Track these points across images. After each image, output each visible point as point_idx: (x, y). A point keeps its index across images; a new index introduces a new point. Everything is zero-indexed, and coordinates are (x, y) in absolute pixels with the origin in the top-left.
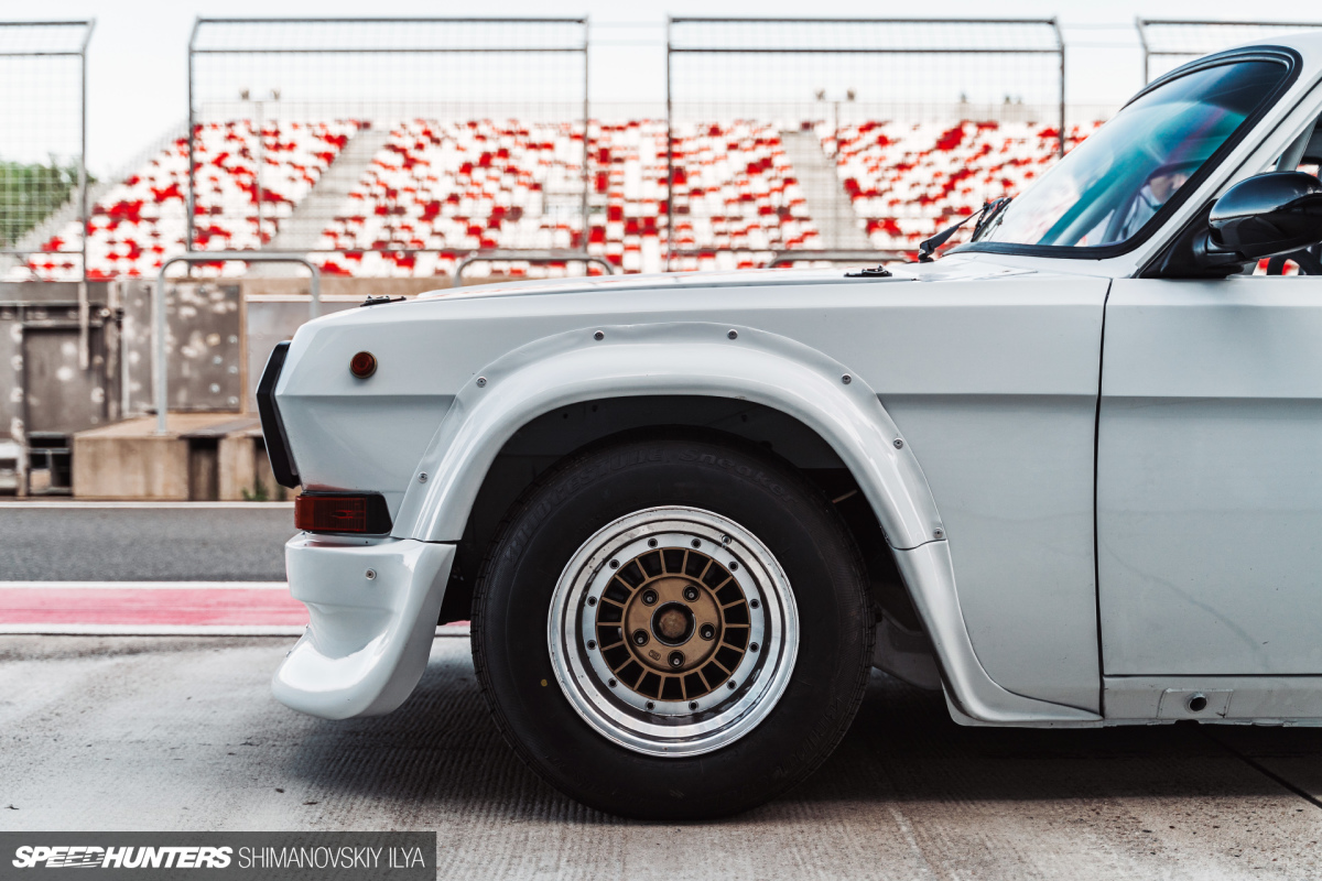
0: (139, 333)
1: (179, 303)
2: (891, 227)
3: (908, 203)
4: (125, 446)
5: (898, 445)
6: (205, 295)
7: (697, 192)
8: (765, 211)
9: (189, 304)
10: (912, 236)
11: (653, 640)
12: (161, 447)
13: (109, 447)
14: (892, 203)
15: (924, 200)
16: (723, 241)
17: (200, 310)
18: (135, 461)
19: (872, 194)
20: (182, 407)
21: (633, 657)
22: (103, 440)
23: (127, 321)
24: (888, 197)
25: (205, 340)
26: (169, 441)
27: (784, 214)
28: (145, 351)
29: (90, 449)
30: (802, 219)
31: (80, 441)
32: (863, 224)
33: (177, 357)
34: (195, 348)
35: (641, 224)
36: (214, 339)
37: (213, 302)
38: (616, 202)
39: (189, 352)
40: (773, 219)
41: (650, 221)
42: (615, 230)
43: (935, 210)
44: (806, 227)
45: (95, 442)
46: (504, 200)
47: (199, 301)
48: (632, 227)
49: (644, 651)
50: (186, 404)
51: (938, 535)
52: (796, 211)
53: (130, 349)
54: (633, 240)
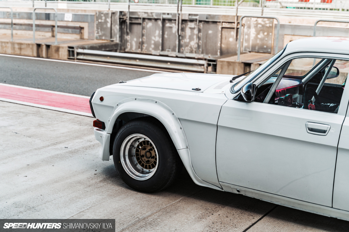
0: (248, 30)
1: (258, 24)
4: (229, 63)
5: (181, 128)
6: (264, 21)
9: (260, 24)
11: (145, 157)
12: (237, 64)
13: (225, 63)
17: (263, 26)
18: (231, 67)
20: (256, 51)
21: (141, 160)
22: (224, 61)
23: (246, 27)
25: (263, 33)
26: (239, 63)
28: (249, 35)
29: (221, 63)
31: (219, 61)
33: (256, 38)
34: (261, 36)
36: (266, 34)
37: (266, 24)
39: (259, 36)
45: (222, 62)
47: (263, 23)
49: (143, 159)
50: (258, 50)
51: (187, 148)
53: (246, 35)
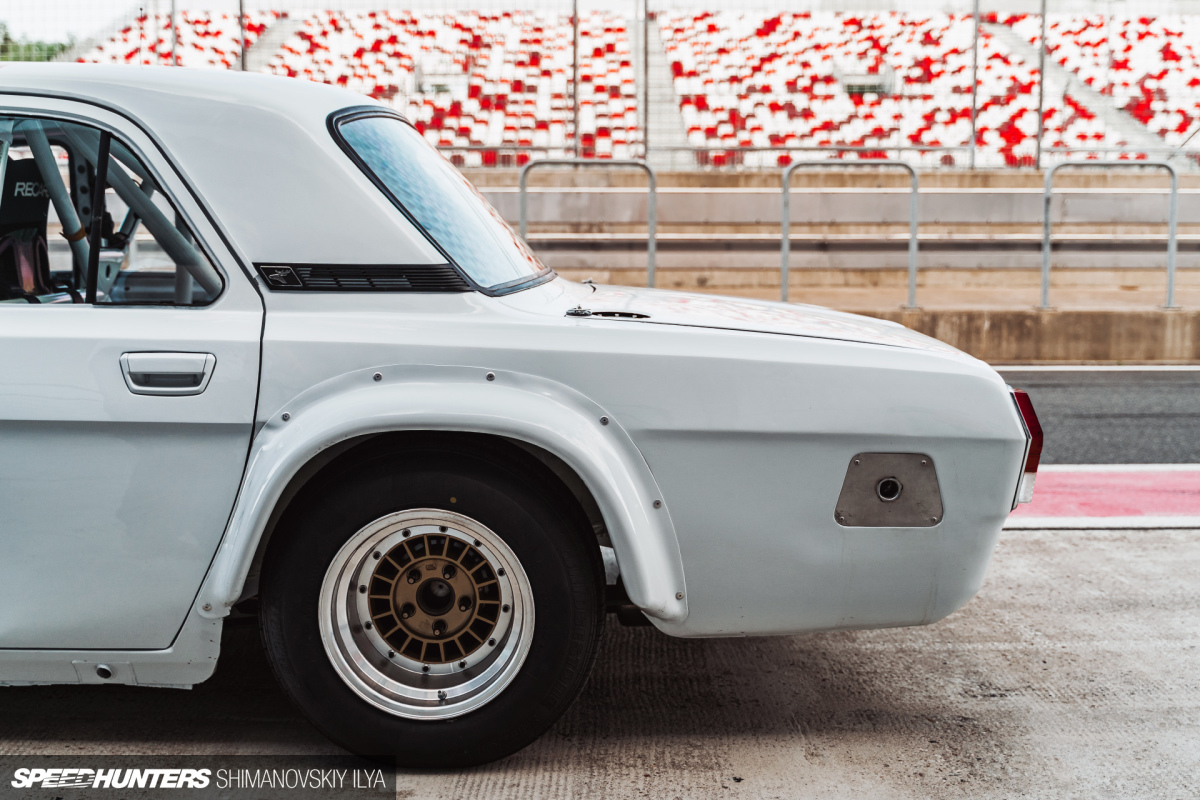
2: (701, 103)
3: (721, 81)
7: (546, 73)
8: (600, 89)
10: (717, 110)
14: (707, 82)
15: (734, 79)
16: (557, 115)
19: (692, 74)
24: (705, 77)
27: (615, 92)
30: (629, 96)
32: (678, 100)
35: (494, 101)
38: (477, 82)
40: (603, 96)
41: (502, 98)
42: (471, 106)
43: (742, 88)
44: (630, 103)
46: (384, 81)
48: (486, 104)
52: (625, 89)
54: (484, 115)
